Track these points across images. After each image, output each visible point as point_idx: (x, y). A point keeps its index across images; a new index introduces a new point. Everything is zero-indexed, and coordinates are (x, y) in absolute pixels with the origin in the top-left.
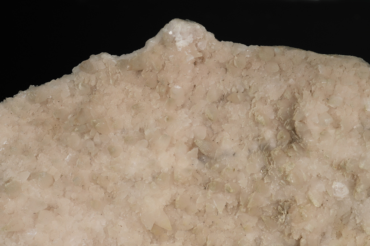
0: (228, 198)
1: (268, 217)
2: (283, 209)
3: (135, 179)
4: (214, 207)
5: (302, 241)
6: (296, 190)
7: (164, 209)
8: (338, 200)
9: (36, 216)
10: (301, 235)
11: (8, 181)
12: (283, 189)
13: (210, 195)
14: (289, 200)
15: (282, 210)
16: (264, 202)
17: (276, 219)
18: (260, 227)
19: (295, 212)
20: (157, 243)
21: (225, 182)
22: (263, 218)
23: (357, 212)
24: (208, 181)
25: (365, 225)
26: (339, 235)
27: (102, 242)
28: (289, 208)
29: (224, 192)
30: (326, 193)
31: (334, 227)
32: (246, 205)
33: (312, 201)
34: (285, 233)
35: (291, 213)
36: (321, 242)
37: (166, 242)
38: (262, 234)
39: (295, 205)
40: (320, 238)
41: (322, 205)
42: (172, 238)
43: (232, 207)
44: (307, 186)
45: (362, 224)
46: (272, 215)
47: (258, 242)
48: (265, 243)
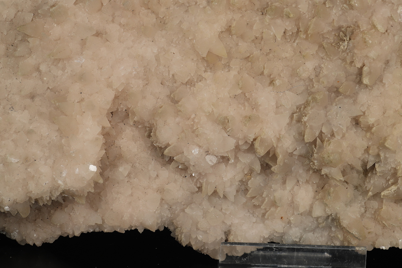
0: (287, 24)
1: (329, 44)
2: (346, 36)
3: (188, 3)
5: (365, 69)
6: (359, 15)
7: (219, 36)
9: (83, 42)
10: (364, 63)
11: (54, 6)
12: (346, 13)
13: (267, 21)
14: (352, 25)
15: (344, 36)
16: (326, 28)
17: (337, 46)
18: (320, 54)
19: (358, 39)
20: (211, 72)
21: (284, 7)
22: (324, 45)
24: (266, 6)
27: (153, 71)
28: (352, 34)
29: (283, 17)
30: (391, 18)
31: (398, 54)
32: (306, 32)
33: (377, 27)
34: (347, 60)
35: (354, 39)
36: (384, 71)
37: (221, 70)
38: (322, 62)
39: (358, 30)
40: (384, 66)
41: (386, 31)
42: (227, 66)
43: (291, 33)
44: (371, 11)
46: (333, 42)
47: (318, 71)
48: (325, 72)
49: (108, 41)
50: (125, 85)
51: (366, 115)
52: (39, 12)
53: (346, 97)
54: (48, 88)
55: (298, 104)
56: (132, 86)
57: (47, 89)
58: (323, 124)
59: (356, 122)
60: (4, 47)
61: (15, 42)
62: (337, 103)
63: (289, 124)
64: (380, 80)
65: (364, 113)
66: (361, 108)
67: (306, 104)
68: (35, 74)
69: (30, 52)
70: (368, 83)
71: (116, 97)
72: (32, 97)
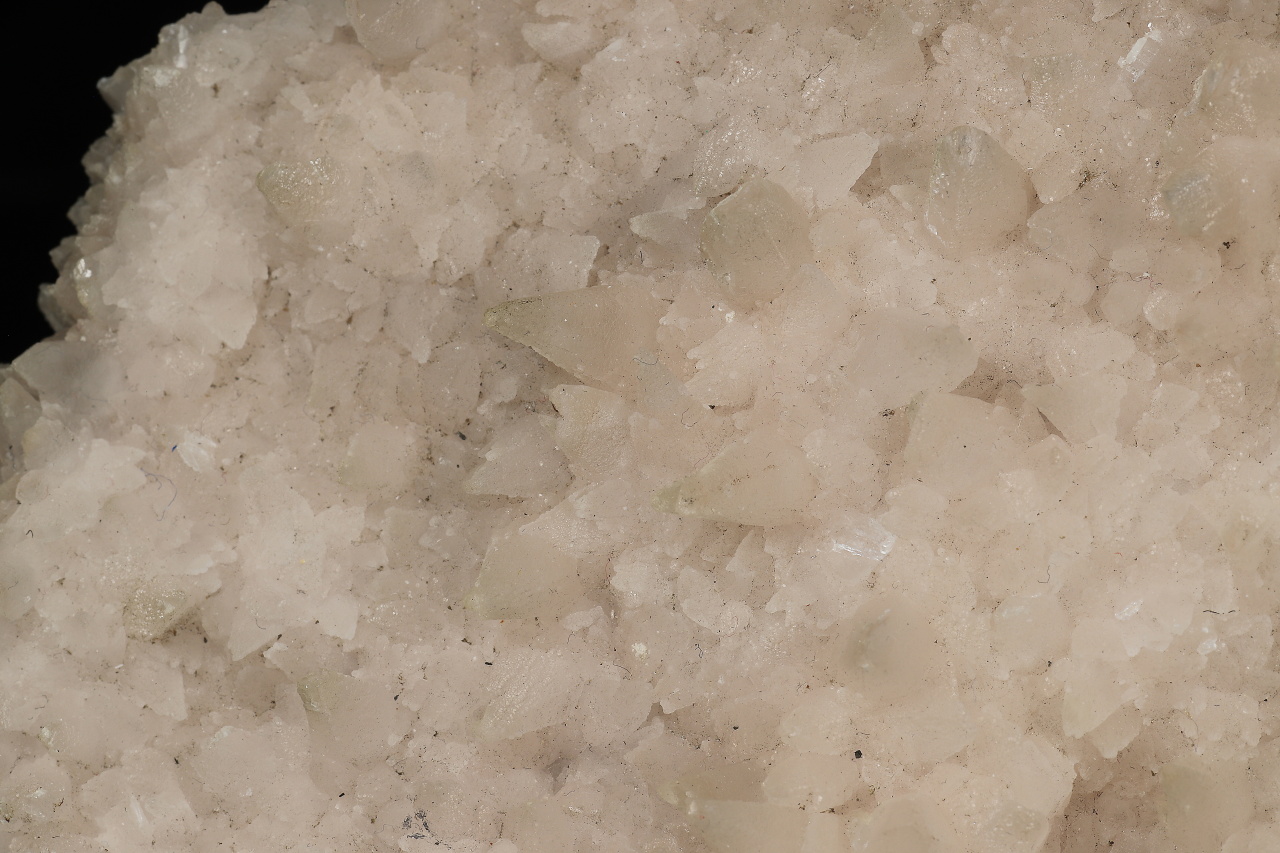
9: (894, 430)
11: (729, 195)
49: (1051, 429)
50: (1146, 722)
52: (637, 226)
54: (657, 710)
56: (1190, 733)
57: (649, 720)
60: (410, 440)
61: (483, 410)
68: (582, 617)
69: (562, 480)
71: (1085, 801)
72: (555, 764)
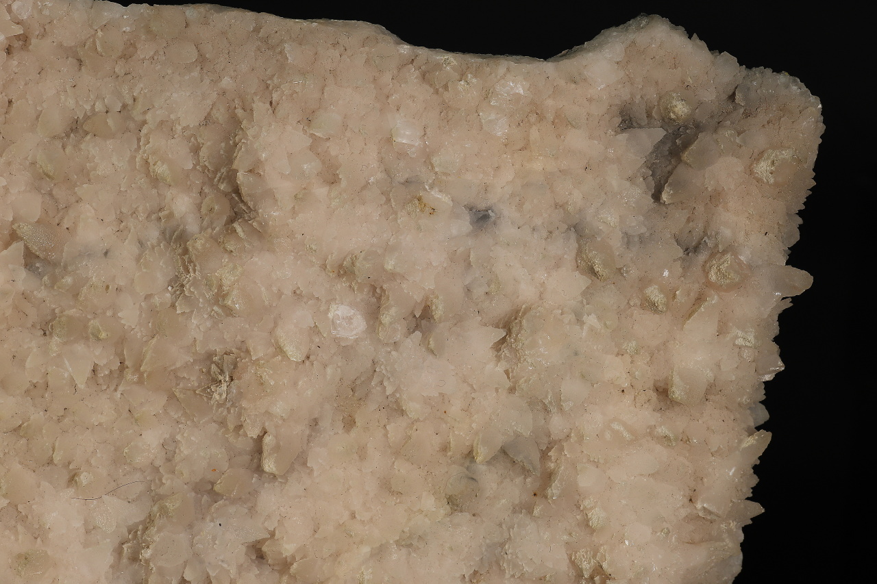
0: (97, 354)
1: (189, 390)
2: (222, 372)
4: (66, 375)
5: (268, 440)
6: (247, 326)
8: (343, 344)
10: (264, 428)
12: (220, 325)
13: (55, 348)
14: (234, 350)
15: (220, 374)
16: (179, 356)
17: (206, 394)
18: (172, 414)
19: (247, 377)
21: (89, 317)
22: (177, 394)
23: (386, 369)
24: (49, 318)
25: (404, 397)
26: (350, 423)
28: (234, 369)
29: (87, 339)
30: (315, 330)
32: (137, 368)
33: (285, 350)
34: (229, 424)
35: (239, 378)
36: (309, 441)
38: (178, 430)
39: (247, 360)
40: (307, 432)
41: (308, 357)
43: (107, 373)
44: (272, 316)
45: (398, 395)
46: (198, 387)
47: (169, 449)
48: (185, 450)
51: (276, 538)
53: (234, 501)
55: (130, 523)
58: (186, 563)
59: (258, 553)
62: (215, 515)
63: (115, 567)
64: (301, 460)
65: (273, 534)
66: (266, 524)
67: (148, 520)
70: (274, 469)
